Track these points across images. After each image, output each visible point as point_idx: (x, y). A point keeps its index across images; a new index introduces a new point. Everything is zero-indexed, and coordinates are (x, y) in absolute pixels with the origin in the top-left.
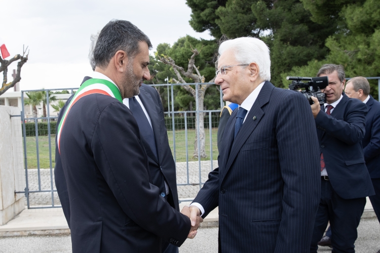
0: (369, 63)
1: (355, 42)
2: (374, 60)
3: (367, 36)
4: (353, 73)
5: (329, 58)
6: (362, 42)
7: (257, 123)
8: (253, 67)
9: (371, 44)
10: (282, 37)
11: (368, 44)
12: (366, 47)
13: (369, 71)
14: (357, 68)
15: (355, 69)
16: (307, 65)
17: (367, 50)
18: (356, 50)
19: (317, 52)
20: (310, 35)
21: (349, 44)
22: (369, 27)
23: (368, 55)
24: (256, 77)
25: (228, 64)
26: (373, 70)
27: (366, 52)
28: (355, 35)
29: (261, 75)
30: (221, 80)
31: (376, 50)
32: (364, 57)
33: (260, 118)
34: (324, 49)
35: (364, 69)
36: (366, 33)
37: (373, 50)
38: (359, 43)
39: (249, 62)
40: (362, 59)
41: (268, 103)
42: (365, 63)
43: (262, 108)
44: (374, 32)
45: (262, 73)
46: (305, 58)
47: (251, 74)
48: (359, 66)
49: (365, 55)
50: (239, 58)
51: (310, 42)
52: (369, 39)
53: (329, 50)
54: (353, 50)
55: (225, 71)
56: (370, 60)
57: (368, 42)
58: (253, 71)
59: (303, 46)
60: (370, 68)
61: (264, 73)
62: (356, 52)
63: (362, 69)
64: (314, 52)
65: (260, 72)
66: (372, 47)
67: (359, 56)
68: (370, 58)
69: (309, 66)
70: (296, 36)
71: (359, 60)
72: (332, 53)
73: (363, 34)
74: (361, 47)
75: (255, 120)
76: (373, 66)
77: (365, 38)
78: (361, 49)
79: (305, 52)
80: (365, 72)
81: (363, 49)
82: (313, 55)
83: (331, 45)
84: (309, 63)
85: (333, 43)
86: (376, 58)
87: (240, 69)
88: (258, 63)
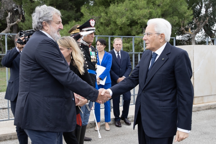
0: (107, 26)
1: (99, 11)
2: (110, 24)
3: (106, 8)
4: (98, 31)
5: (83, 20)
6: (103, 12)
7: (164, 62)
8: (162, 35)
9: (108, 14)
10: (50, 2)
11: (106, 13)
12: (106, 15)
13: (107, 31)
14: (100, 28)
15: (99, 29)
16: (68, 24)
17: (106, 17)
18: (100, 16)
19: (74, 15)
20: (69, 3)
21: (95, 12)
22: (107, 2)
23: (107, 20)
24: (163, 40)
25: (151, 32)
26: (110, 31)
27: (105, 18)
28: (99, 6)
29: (166, 39)
30: (146, 39)
31: (111, 17)
32: (104, 21)
33: (166, 60)
34: (79, 14)
35: (104, 29)
36: (105, 5)
37: (109, 17)
38: (101, 12)
39: (161, 33)
40: (103, 22)
41: (170, 53)
42: (105, 25)
43: (167, 55)
44: (109, 5)
45: (166, 38)
46: (66, 19)
47: (161, 39)
48: (101, 27)
49: (105, 20)
50: (156, 30)
51: (69, 8)
52: (107, 10)
53: (82, 15)
54: (97, 16)
55: (149, 35)
56: (108, 23)
57: (107, 12)
58: (162, 37)
59: (64, 10)
60: (108, 29)
61: (167, 39)
62: (100, 18)
63: (103, 29)
64: (72, 15)
65: (165, 38)
66: (109, 15)
67: (102, 21)
68: (108, 22)
69: (69, 25)
70: (60, 2)
71: (102, 23)
72: (85, 17)
73: (103, 6)
74: (102, 14)
75: (164, 60)
76: (110, 28)
77: (105, 9)
78: (103, 16)
79: (66, 15)
80: (105, 31)
81: (104, 16)
82: (71, 17)
83: (84, 12)
84: (69, 22)
85: (85, 10)
86: (112, 23)
87: (156, 35)
88: (165, 34)
